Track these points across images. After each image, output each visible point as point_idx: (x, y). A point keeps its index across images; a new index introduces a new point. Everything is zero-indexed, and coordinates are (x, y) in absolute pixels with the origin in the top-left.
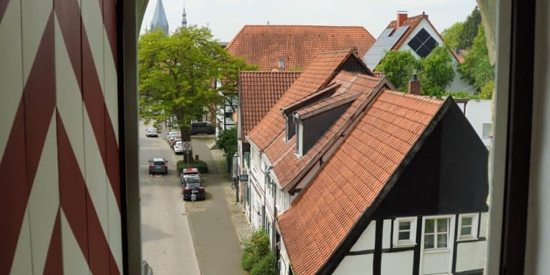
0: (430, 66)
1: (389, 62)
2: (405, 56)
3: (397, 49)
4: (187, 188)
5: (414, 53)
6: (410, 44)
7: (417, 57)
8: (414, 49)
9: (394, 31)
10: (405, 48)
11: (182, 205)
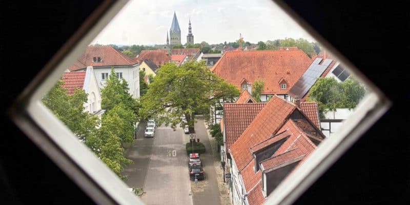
0: (348, 88)
1: (320, 85)
2: (331, 81)
3: (325, 76)
4: (192, 173)
5: (336, 78)
6: (334, 72)
7: (339, 81)
8: (337, 75)
9: (322, 60)
10: (330, 75)
11: (189, 185)
